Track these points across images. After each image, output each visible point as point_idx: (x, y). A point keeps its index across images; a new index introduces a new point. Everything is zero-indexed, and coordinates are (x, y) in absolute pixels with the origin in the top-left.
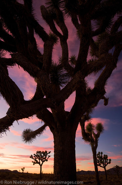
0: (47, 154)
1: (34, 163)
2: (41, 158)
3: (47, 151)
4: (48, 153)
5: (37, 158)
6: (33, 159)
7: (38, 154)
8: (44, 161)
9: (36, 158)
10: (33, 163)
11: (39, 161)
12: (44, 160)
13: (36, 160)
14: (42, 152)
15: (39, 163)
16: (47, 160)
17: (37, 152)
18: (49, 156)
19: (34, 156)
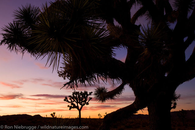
0: (88, 95)
1: (71, 108)
2: (80, 101)
3: (87, 92)
4: (88, 93)
5: (74, 101)
6: (69, 102)
7: (75, 95)
8: (84, 105)
9: (72, 101)
10: (69, 108)
11: (76, 105)
12: (84, 103)
13: (72, 104)
14: (80, 94)
15: (77, 107)
16: (88, 104)
17: (73, 93)
18: (90, 98)
19: (70, 99)
